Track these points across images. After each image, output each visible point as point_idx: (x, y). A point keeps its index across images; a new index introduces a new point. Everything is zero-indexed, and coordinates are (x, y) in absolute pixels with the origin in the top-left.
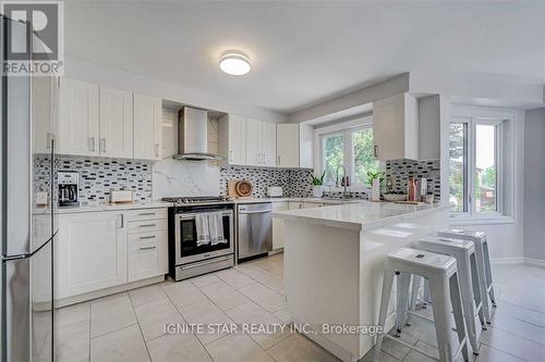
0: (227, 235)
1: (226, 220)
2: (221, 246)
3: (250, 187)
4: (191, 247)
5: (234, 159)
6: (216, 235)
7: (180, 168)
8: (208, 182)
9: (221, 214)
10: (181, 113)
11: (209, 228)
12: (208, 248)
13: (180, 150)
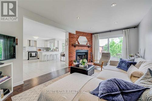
0: (36, 55)
1: (36, 54)
2: (35, 56)
3: (41, 50)
4: (31, 56)
5: (38, 46)
6: (34, 55)
7: (30, 48)
8: (34, 49)
9: (35, 53)
10: (30, 41)
11: (33, 54)
12: (33, 57)
13: (30, 46)
